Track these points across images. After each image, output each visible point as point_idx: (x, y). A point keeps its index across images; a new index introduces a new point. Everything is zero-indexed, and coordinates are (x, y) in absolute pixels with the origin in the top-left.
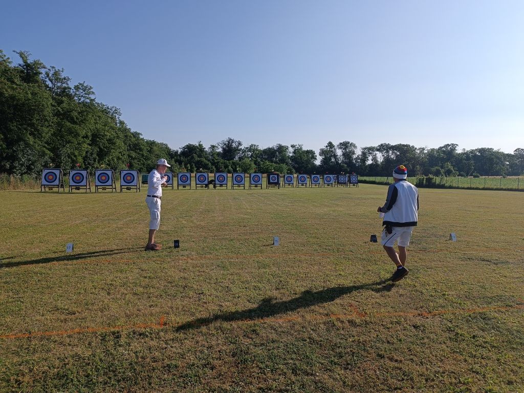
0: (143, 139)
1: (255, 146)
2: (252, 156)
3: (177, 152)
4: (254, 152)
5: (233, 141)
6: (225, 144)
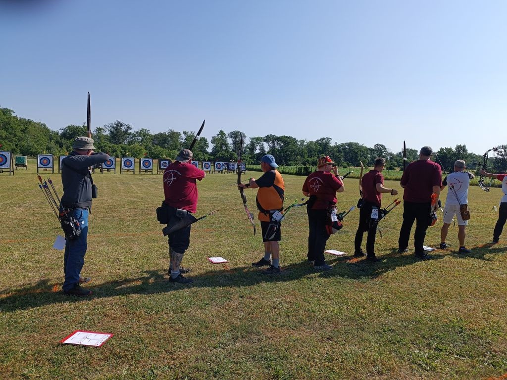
0: (15, 117)
1: (146, 130)
2: (142, 141)
3: (58, 133)
4: (144, 136)
5: (122, 125)
6: (113, 127)
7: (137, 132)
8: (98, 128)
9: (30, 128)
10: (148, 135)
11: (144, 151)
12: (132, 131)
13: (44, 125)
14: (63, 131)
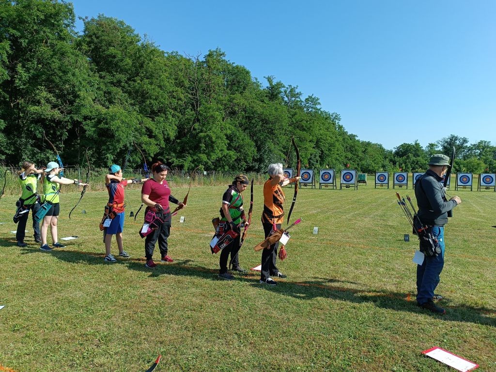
1: (485, 142)
2: (480, 154)
3: (391, 151)
4: (483, 149)
5: (456, 139)
6: (447, 142)
7: (474, 145)
8: (430, 144)
9: (369, 149)
10: (488, 147)
11: (483, 166)
12: (468, 145)
13: (380, 146)
14: (396, 149)
